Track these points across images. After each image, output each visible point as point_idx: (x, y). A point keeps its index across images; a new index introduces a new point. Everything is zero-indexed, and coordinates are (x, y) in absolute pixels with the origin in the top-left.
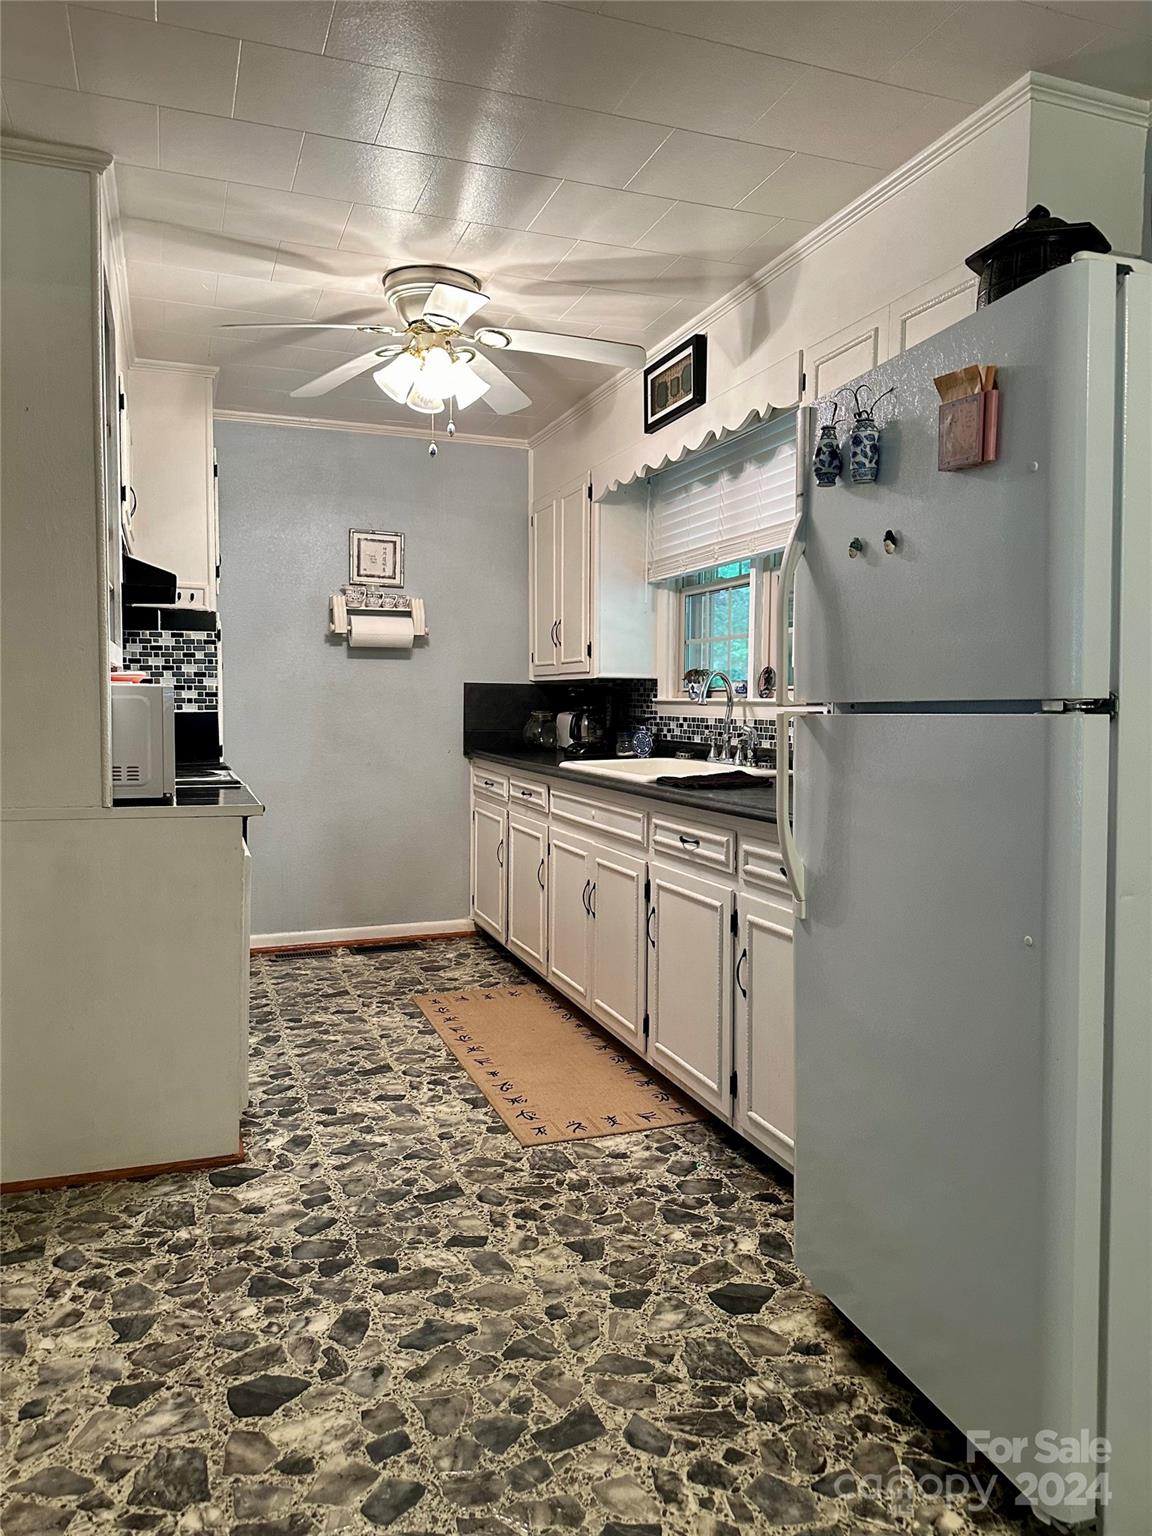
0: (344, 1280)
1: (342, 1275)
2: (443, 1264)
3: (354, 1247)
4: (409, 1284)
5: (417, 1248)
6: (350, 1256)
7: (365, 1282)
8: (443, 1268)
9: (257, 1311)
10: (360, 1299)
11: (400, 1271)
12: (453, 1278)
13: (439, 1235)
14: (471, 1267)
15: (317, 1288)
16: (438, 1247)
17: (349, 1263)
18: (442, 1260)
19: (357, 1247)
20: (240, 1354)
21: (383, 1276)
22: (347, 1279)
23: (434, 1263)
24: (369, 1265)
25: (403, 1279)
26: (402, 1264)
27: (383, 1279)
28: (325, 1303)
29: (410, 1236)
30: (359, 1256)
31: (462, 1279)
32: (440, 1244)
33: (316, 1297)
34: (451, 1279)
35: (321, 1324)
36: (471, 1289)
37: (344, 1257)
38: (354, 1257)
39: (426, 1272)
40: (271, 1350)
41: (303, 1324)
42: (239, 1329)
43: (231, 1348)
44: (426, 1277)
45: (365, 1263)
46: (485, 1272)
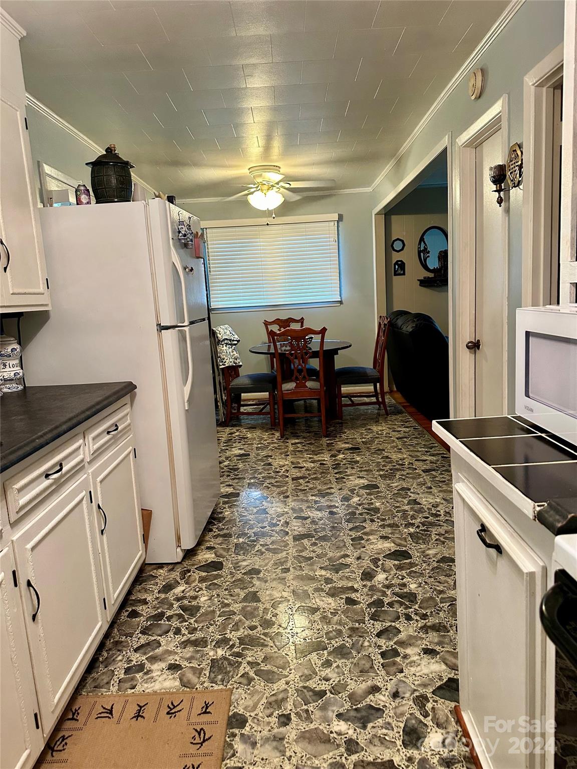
0: (372, 596)
1: (373, 599)
2: (324, 599)
3: (366, 614)
4: (341, 590)
5: (334, 609)
6: (369, 609)
7: (362, 593)
8: (324, 596)
9: (410, 586)
10: (364, 586)
11: (344, 597)
12: (321, 591)
13: (320, 616)
14: (311, 595)
15: (384, 594)
16: (324, 608)
17: (370, 605)
18: (323, 601)
19: (365, 615)
20: (412, 569)
21: (353, 596)
22: (370, 596)
23: (328, 599)
24: (360, 603)
25: (344, 593)
26: (343, 601)
27: (353, 594)
28: (380, 586)
29: (336, 618)
30: (364, 609)
31: (317, 590)
32: (322, 610)
33: (384, 589)
34: (322, 590)
35: (381, 577)
36: (315, 584)
37: (372, 609)
38: (367, 608)
39: (333, 595)
40: (400, 570)
41: (389, 578)
42: (415, 579)
43: (416, 572)
44: (333, 594)
45: (361, 604)
46: (306, 592)
